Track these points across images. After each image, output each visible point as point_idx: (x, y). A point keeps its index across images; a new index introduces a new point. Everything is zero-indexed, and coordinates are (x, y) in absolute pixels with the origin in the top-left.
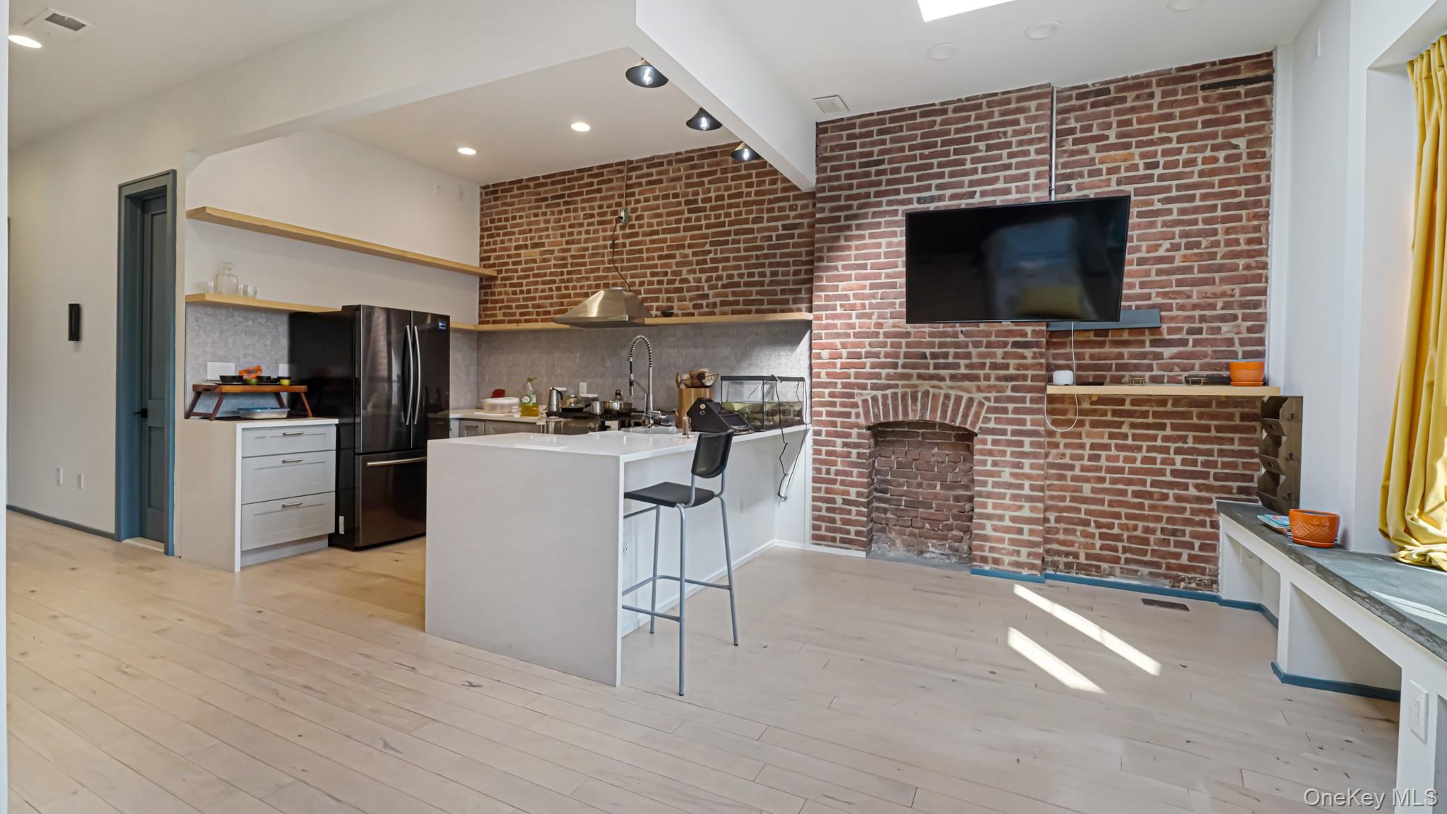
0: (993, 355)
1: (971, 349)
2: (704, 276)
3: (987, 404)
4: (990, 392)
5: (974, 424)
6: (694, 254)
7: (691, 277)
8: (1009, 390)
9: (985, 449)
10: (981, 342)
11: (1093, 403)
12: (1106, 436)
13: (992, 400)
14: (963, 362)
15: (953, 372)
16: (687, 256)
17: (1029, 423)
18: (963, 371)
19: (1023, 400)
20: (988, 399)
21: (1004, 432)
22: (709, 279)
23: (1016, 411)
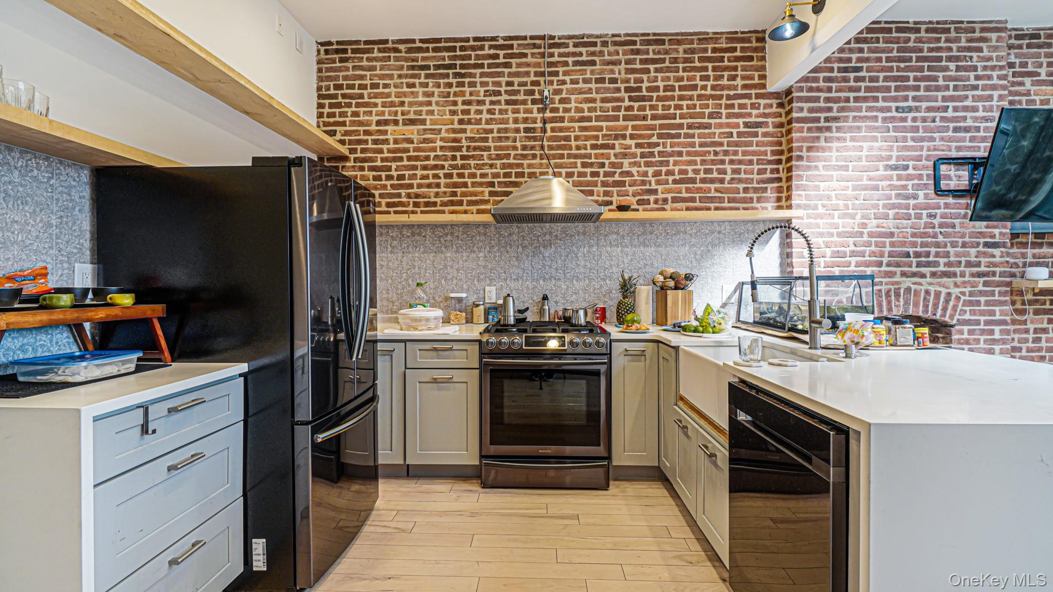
0: (968, 254)
1: (949, 249)
2: (651, 170)
3: (963, 298)
4: (965, 287)
5: (952, 317)
6: (638, 146)
7: (634, 170)
8: (981, 285)
9: (962, 339)
10: (957, 242)
11: (1035, 294)
12: (1046, 321)
13: (967, 294)
14: (942, 261)
15: (934, 269)
16: (629, 147)
17: (998, 313)
18: (942, 268)
19: (992, 294)
20: (963, 293)
21: (978, 323)
22: (657, 174)
23: (988, 303)
